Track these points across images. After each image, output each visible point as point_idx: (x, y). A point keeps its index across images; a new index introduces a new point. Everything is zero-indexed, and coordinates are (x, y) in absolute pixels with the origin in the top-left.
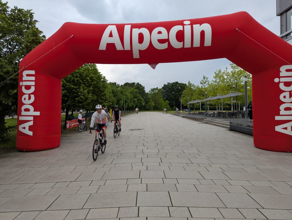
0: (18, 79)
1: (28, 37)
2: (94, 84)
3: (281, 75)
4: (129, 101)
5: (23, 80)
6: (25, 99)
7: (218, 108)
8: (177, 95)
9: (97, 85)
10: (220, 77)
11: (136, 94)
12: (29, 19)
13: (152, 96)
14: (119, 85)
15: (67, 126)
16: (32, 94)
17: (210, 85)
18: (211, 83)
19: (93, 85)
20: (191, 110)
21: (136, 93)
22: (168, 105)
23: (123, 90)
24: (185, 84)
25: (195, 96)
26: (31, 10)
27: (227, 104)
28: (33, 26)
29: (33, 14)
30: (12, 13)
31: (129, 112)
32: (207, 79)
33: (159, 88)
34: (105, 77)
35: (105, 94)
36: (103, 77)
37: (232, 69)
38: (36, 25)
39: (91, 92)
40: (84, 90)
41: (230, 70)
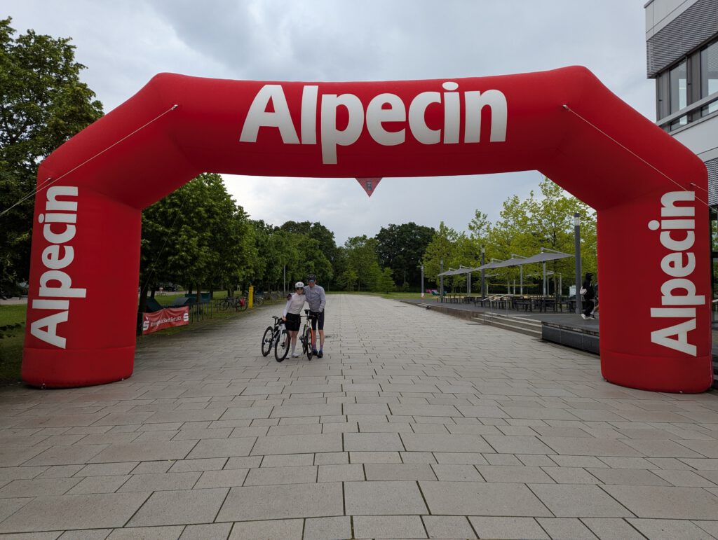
0: (32, 207)
1: (60, 105)
2: (214, 224)
3: (663, 215)
4: (295, 267)
5: (47, 209)
6: (49, 256)
7: (512, 288)
8: (412, 254)
9: (223, 226)
10: (516, 215)
11: (313, 251)
12: (61, 60)
13: (352, 256)
14: (271, 226)
16: (68, 243)
17: (491, 233)
18: (495, 229)
19: (211, 225)
20: (446, 292)
21: (314, 247)
22: (391, 278)
23: (281, 239)
24: (433, 229)
25: (455, 259)
26: (67, 40)
27: (530, 279)
28: (72, 77)
29: (72, 49)
30: (21, 44)
32: (485, 217)
33: (368, 238)
34: (241, 208)
35: (241, 249)
36: (237, 208)
37: (545, 197)
38: (78, 76)
39: (206, 243)
40: (188, 239)
41: (540, 199)
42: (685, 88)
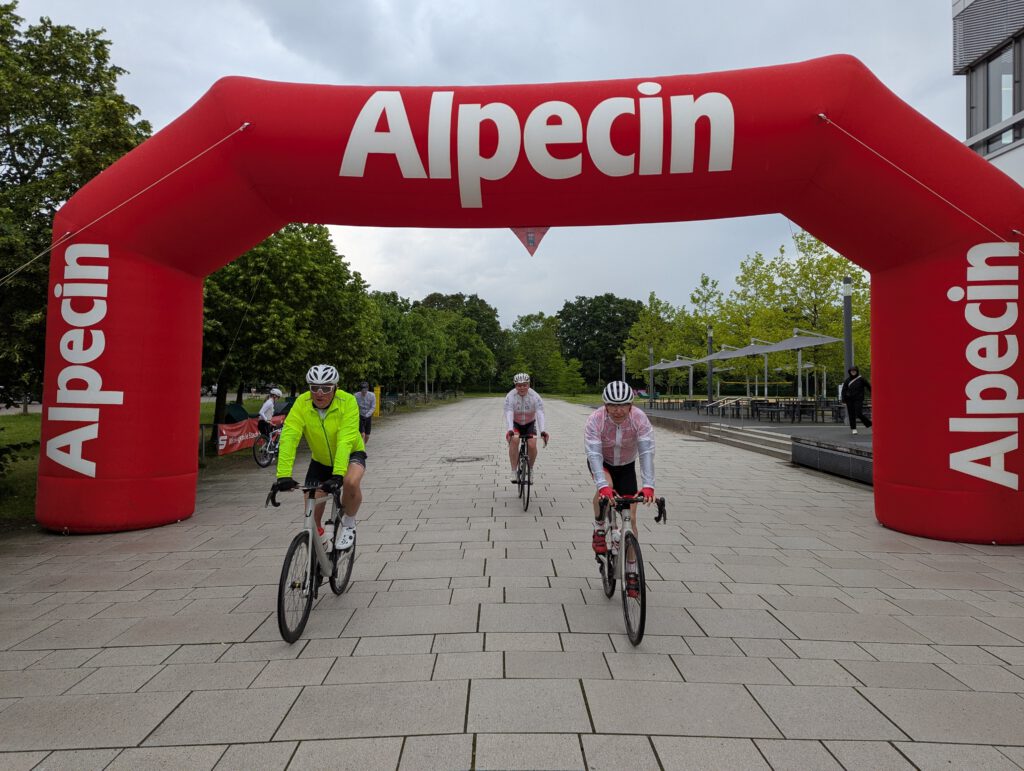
0: (46, 274)
1: (87, 127)
2: (319, 297)
3: (970, 278)
4: (440, 358)
5: (66, 277)
6: (70, 345)
7: (752, 389)
8: (610, 339)
9: (331, 300)
10: (759, 282)
11: (467, 335)
12: (91, 62)
13: (524, 343)
14: (407, 301)
15: (221, 442)
16: (96, 327)
17: (723, 308)
18: (729, 302)
19: (314, 299)
20: (658, 394)
21: (469, 329)
22: (579, 374)
23: (420, 318)
24: (640, 302)
25: (670, 346)
26: (99, 32)
27: (780, 374)
28: (106, 86)
29: (106, 46)
30: (32, 39)
31: (440, 395)
32: (715, 285)
33: (546, 316)
34: (357, 275)
35: (357, 334)
36: (351, 274)
37: (802, 255)
38: (116, 85)
39: (307, 325)
40: (281, 320)
41: (793, 257)
42: (1011, 89)
